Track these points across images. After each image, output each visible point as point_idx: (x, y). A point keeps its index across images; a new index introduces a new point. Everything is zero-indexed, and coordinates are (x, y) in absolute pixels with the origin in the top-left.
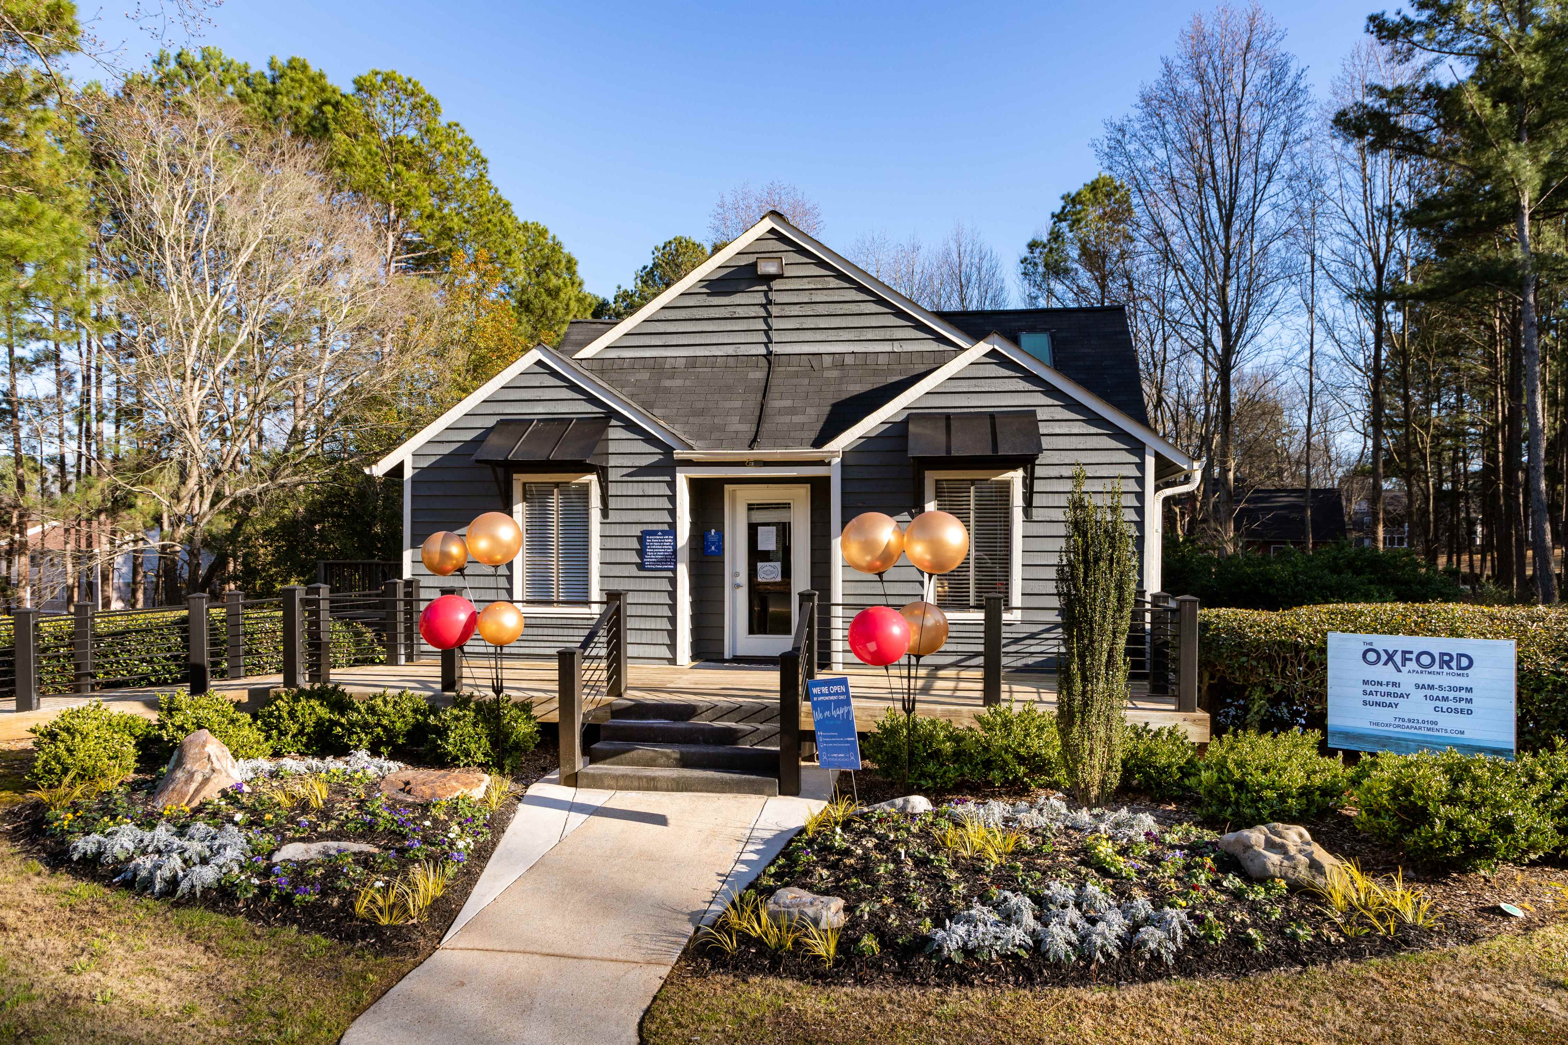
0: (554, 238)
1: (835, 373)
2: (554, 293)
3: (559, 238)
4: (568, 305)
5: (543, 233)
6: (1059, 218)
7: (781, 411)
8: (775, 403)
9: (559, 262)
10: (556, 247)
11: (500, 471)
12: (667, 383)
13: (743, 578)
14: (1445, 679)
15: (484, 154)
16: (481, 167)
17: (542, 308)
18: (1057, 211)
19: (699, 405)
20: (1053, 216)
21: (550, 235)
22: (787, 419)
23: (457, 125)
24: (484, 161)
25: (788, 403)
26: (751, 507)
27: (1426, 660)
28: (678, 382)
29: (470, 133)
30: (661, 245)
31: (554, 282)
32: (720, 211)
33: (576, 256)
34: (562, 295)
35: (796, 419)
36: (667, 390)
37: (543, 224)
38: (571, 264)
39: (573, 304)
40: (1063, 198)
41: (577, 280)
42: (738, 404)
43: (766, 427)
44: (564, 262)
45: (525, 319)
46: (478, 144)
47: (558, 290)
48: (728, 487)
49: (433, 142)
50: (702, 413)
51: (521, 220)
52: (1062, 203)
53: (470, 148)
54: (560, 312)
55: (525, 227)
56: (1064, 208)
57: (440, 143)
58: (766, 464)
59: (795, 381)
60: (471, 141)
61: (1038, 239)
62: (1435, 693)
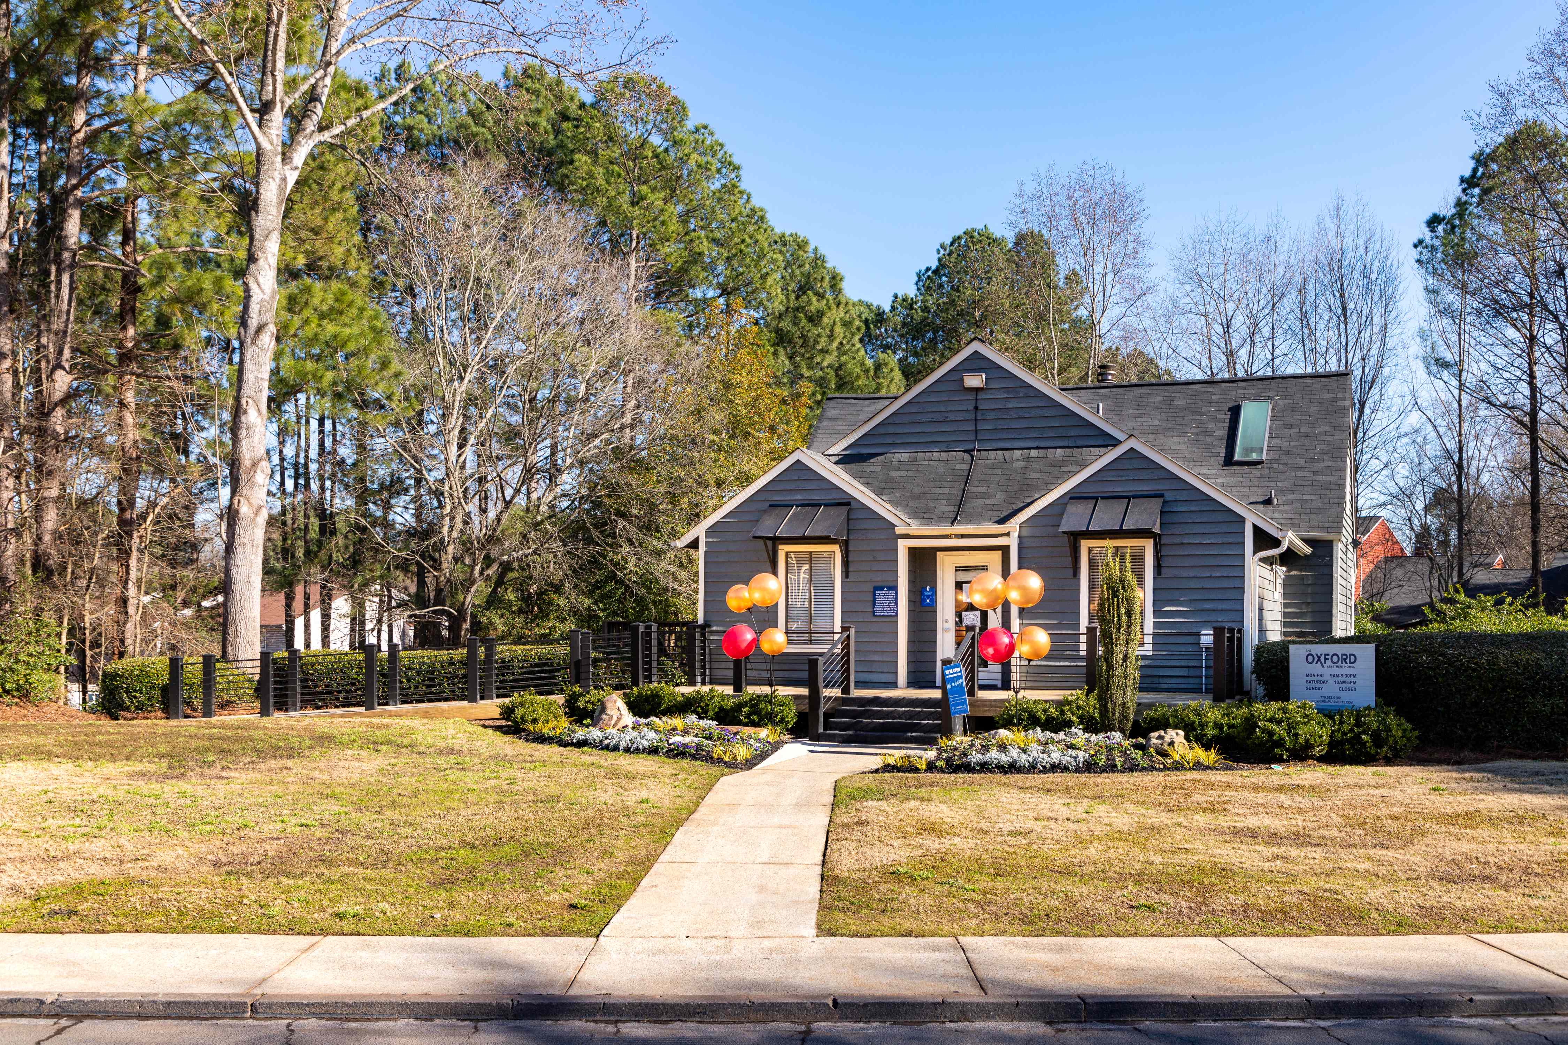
0: (816, 250)
1: (1022, 464)
2: (815, 319)
3: (822, 251)
4: (832, 331)
5: (802, 245)
6: (1469, 182)
7: (979, 496)
8: (975, 489)
9: (822, 279)
10: (818, 260)
11: (769, 543)
12: (894, 474)
13: (951, 625)
14: (1344, 670)
15: (736, 160)
16: (733, 175)
17: (803, 336)
18: (1467, 173)
19: (917, 491)
20: (1463, 180)
21: (810, 248)
22: (981, 502)
23: (705, 127)
24: (737, 168)
25: (983, 489)
26: (958, 569)
27: (1335, 659)
28: (902, 473)
29: (719, 136)
30: (948, 241)
31: (816, 305)
32: (1018, 201)
33: (841, 270)
34: (826, 320)
35: (988, 502)
36: (894, 480)
37: (802, 235)
38: (835, 279)
39: (839, 329)
40: (1473, 158)
41: (843, 300)
42: (946, 490)
43: (967, 508)
44: (827, 279)
45: (781, 351)
46: (729, 148)
47: (821, 314)
48: (939, 554)
49: (680, 154)
50: (918, 498)
51: (778, 230)
52: (1472, 164)
53: (720, 155)
54: (823, 343)
55: (782, 241)
56: (1475, 170)
57: (688, 155)
58: (963, 536)
59: (990, 471)
60: (722, 146)
61: (1442, 213)
62: (1340, 679)
